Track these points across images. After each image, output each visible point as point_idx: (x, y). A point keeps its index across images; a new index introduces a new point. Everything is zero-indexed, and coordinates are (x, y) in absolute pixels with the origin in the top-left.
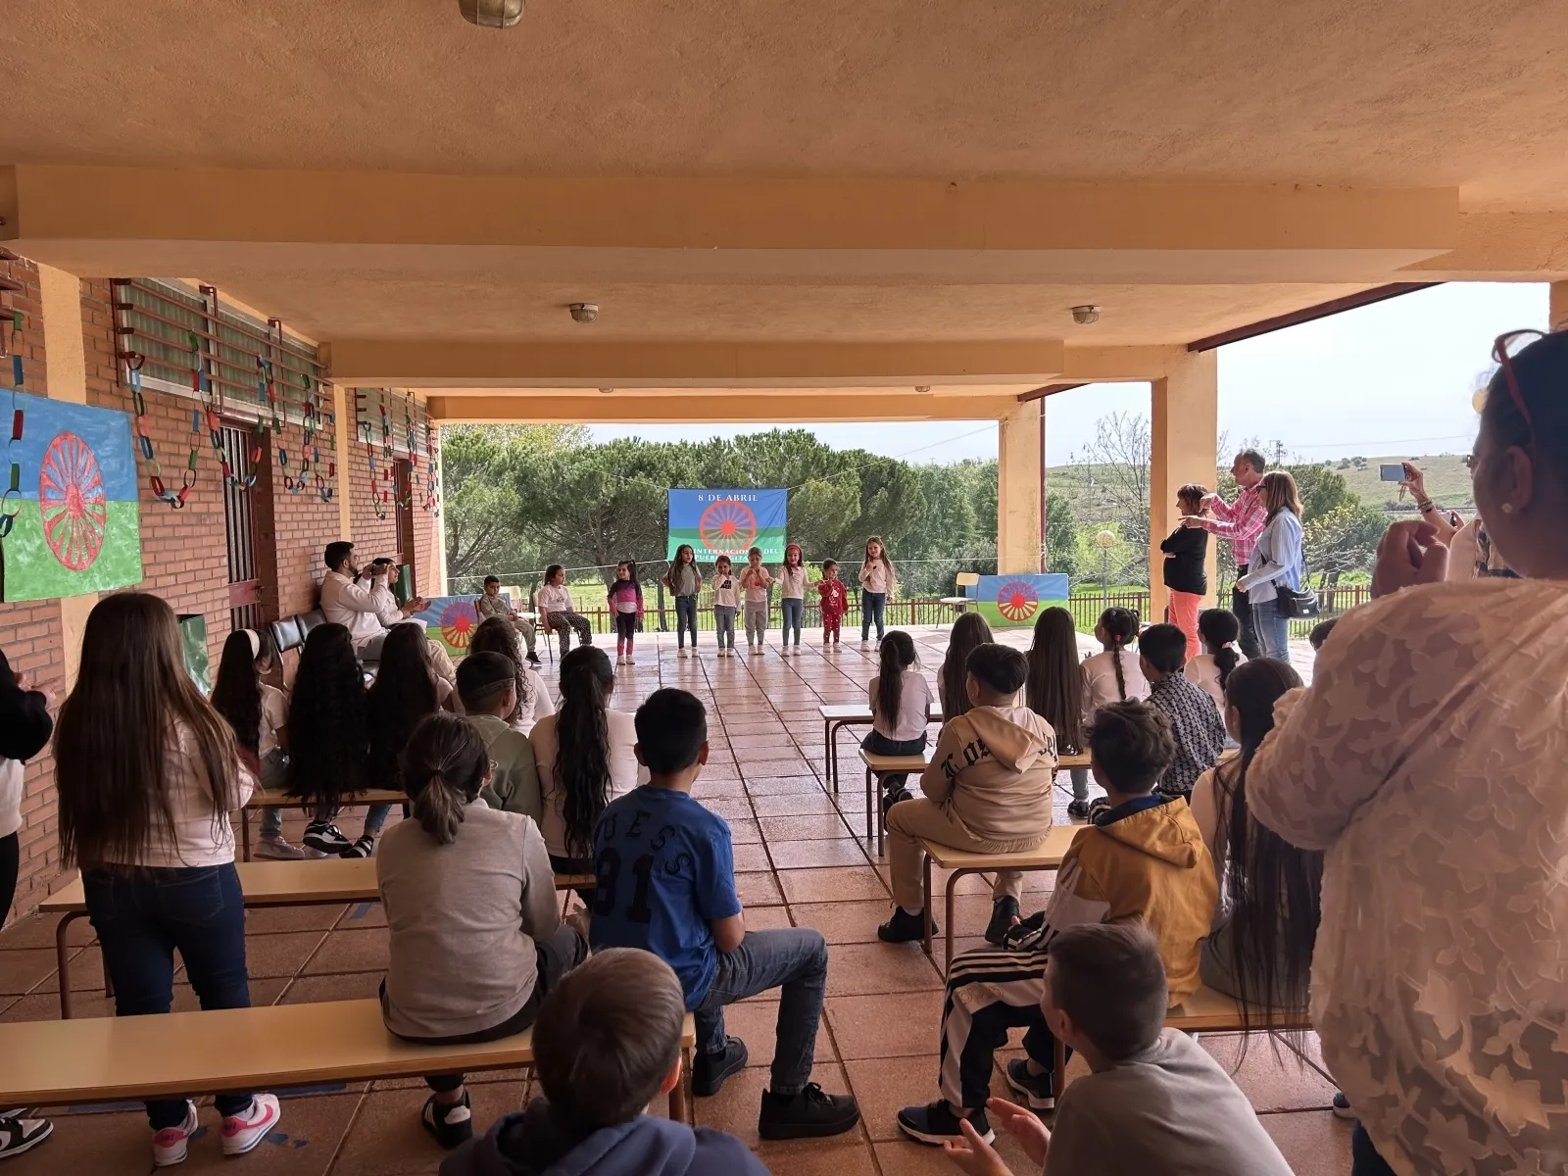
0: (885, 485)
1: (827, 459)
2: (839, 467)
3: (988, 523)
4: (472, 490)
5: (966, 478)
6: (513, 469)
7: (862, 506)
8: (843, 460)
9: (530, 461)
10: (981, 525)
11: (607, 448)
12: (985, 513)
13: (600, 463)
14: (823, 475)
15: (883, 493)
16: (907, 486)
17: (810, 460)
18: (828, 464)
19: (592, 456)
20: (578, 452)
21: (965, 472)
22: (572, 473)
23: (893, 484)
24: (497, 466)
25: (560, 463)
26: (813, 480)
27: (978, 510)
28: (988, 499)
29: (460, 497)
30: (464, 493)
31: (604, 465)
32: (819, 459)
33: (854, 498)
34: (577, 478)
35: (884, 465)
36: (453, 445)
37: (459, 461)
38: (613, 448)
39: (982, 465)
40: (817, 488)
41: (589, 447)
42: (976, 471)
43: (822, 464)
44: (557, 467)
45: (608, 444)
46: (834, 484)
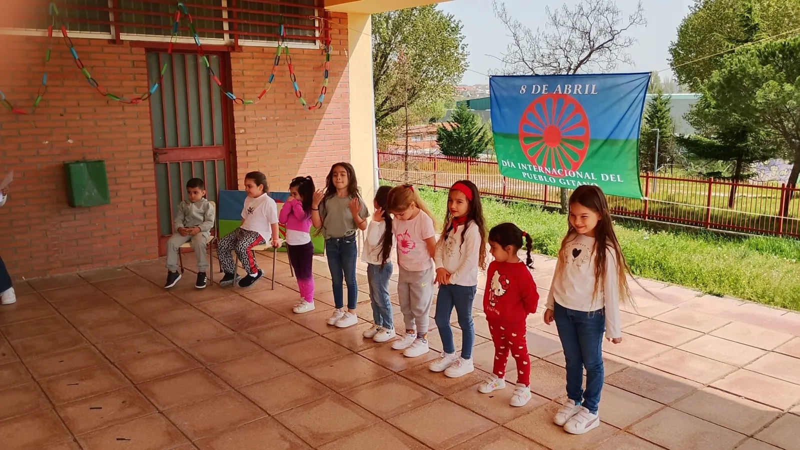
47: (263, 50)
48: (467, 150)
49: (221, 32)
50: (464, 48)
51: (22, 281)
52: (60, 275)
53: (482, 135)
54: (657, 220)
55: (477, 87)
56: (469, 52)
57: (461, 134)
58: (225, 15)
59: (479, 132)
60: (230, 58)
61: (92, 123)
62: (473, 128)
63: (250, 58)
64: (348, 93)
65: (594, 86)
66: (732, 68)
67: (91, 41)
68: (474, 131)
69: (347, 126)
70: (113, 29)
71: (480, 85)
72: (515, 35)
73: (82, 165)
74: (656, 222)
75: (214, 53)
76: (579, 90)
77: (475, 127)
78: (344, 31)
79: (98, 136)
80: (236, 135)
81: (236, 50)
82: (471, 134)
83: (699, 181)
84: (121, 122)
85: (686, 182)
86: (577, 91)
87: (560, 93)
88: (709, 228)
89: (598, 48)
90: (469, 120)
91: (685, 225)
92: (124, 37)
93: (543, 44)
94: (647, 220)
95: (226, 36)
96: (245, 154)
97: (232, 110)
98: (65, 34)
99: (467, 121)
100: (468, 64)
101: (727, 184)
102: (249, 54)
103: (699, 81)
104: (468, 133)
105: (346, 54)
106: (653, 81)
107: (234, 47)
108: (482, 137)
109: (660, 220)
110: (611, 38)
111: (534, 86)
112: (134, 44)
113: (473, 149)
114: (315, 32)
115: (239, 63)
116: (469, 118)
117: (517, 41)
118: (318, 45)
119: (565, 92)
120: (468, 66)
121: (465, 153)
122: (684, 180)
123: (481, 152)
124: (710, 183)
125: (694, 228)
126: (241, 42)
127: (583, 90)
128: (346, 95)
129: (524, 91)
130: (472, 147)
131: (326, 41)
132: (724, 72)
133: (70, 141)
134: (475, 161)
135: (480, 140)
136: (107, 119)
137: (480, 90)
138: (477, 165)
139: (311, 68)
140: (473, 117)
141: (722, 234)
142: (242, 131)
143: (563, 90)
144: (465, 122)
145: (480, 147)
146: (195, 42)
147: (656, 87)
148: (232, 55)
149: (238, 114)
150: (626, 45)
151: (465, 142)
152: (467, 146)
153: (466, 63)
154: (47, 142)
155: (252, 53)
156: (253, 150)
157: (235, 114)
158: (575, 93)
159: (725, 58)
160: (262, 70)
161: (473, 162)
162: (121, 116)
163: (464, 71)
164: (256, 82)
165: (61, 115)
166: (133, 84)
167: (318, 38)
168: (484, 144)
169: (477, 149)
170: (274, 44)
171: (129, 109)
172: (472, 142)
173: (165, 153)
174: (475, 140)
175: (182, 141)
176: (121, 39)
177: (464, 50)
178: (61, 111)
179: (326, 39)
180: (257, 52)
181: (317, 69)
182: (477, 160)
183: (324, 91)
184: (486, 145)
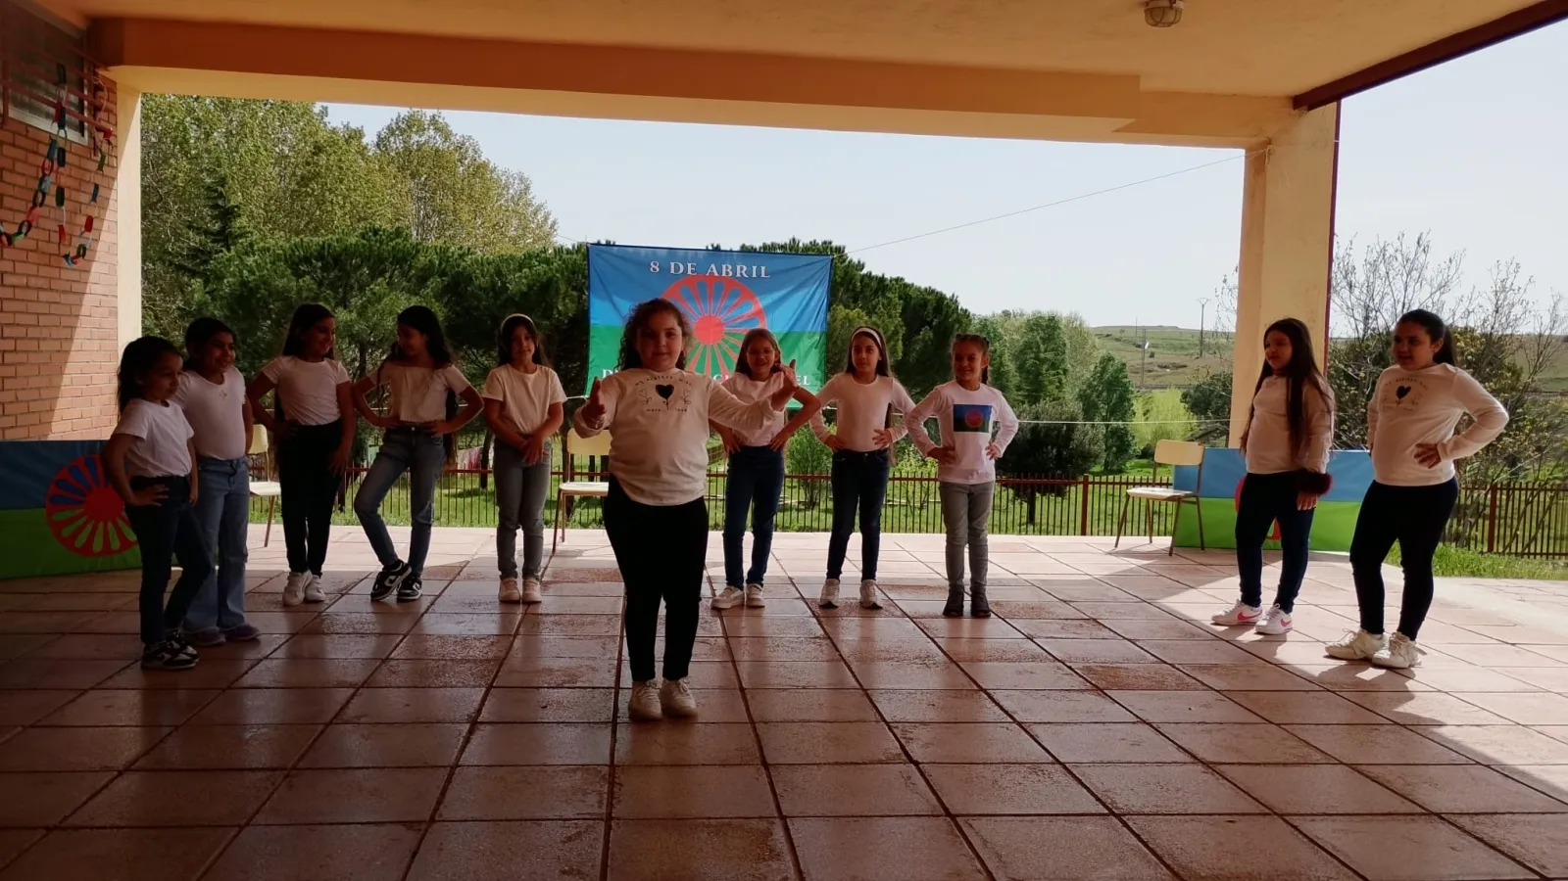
0: (930, 324)
1: (862, 281)
2: (876, 292)
3: (1032, 384)
4: (379, 300)
5: (1006, 330)
6: (443, 274)
7: (904, 344)
8: (881, 285)
9: (463, 264)
10: (1024, 386)
11: (568, 252)
12: (1028, 372)
13: (557, 271)
14: (855, 301)
15: (926, 333)
16: (957, 326)
17: (839, 280)
18: (863, 287)
19: (547, 261)
20: (529, 256)
21: (1006, 325)
22: (516, 282)
23: (939, 323)
24: (422, 269)
25: (504, 270)
26: (841, 307)
27: (1021, 368)
28: (1032, 355)
29: (364, 307)
30: (369, 301)
31: (562, 274)
32: (851, 279)
33: (896, 333)
34: (524, 289)
35: (929, 297)
36: (364, 238)
37: (369, 260)
38: (577, 252)
39: (1025, 317)
40: (846, 317)
41: (545, 251)
42: (1017, 324)
43: (855, 286)
44: (499, 273)
45: (571, 248)
46: (869, 314)
47: (27, 131)
63: (10, 144)
65: (763, 268)
69: (114, 312)
76: (743, 272)
86: (741, 274)
87: (716, 274)
102: (10, 136)
111: (672, 264)
119: (724, 274)
127: (749, 272)
128: (113, 249)
129: (658, 270)
143: (720, 272)
155: (14, 134)
158: (738, 275)
160: (24, 174)
164: (17, 198)
180: (20, 135)
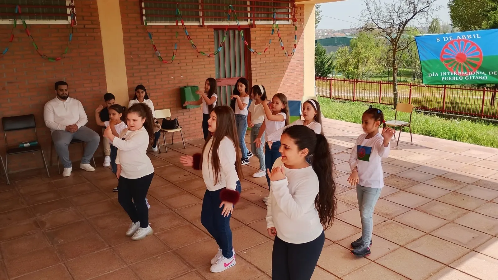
47: (265, 26)
48: (321, 72)
49: (246, 18)
50: (318, 7)
51: (162, 145)
52: (177, 142)
53: (331, 63)
54: (450, 113)
55: (319, 31)
56: (321, 10)
57: (318, 62)
58: (249, 9)
59: (329, 61)
60: (250, 31)
61: (191, 67)
62: (325, 58)
63: (259, 31)
64: (303, 47)
66: (496, 20)
67: (192, 26)
68: (325, 61)
69: (302, 64)
70: (201, 20)
71: (321, 30)
72: (367, 4)
73: (189, 88)
74: (450, 115)
75: (242, 29)
77: (326, 57)
78: (303, 14)
79: (193, 73)
80: (252, 72)
81: (254, 27)
82: (324, 62)
83: (469, 89)
84: (203, 66)
85: (461, 90)
88: (483, 118)
89: (419, 12)
90: (322, 53)
91: (468, 117)
92: (206, 23)
93: (383, 9)
94: (444, 113)
95: (249, 20)
96: (255, 81)
97: (250, 58)
98: (183, 23)
99: (321, 54)
100: (321, 18)
101: (489, 91)
102: (259, 29)
103: (473, 27)
104: (322, 62)
105: (303, 26)
106: (435, 25)
107: (252, 26)
108: (331, 64)
109: (452, 113)
110: (428, 5)
111: (444, 38)
112: (210, 26)
113: (325, 72)
114: (289, 15)
115: (254, 33)
116: (322, 52)
117: (368, 8)
118: (291, 22)
120: (321, 19)
121: (320, 74)
122: (460, 89)
123: (330, 73)
124: (484, 91)
125: (473, 118)
126: (257, 23)
128: (302, 48)
130: (324, 70)
131: (295, 20)
132: (491, 23)
133: (182, 76)
134: (326, 79)
135: (329, 66)
136: (197, 65)
137: (321, 33)
138: (328, 81)
139: (287, 35)
140: (325, 51)
141: (491, 121)
142: (255, 69)
144: (320, 55)
145: (329, 70)
146: (237, 24)
147: (437, 29)
148: (251, 29)
149: (253, 60)
150: (437, 9)
151: (320, 67)
152: (321, 70)
153: (320, 17)
154: (173, 77)
155: (260, 28)
156: (259, 79)
157: (252, 60)
159: (491, 14)
160: (264, 37)
161: (325, 79)
162: (203, 63)
163: (318, 22)
164: (262, 43)
165: (179, 64)
166: (209, 47)
167: (291, 18)
168: (332, 69)
169: (327, 72)
170: (271, 23)
171: (207, 60)
172: (324, 67)
173: (221, 81)
174: (326, 66)
175: (227, 75)
176: (205, 24)
177: (318, 9)
178: (179, 62)
179: (294, 19)
180: (262, 28)
181: (289, 35)
182: (327, 79)
183: (295, 47)
184: (333, 69)
